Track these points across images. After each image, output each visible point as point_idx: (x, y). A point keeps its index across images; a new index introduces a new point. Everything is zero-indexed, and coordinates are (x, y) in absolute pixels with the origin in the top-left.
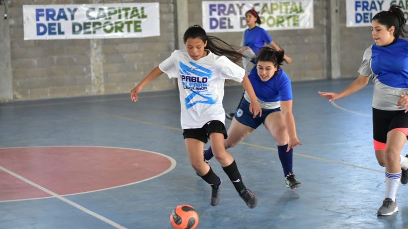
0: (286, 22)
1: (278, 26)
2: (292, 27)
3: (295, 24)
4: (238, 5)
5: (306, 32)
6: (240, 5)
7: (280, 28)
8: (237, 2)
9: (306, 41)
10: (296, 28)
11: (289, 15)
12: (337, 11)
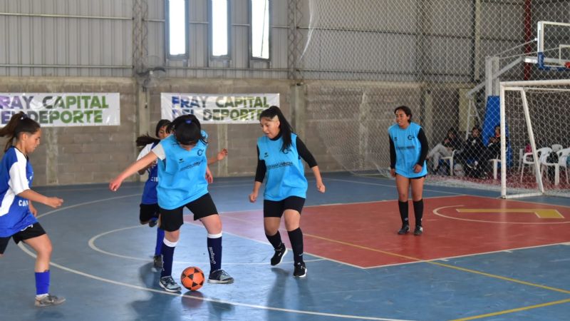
0: (84, 118)
1: (75, 122)
2: (92, 123)
3: (96, 120)
4: (25, 98)
5: (111, 130)
6: (28, 97)
7: (78, 124)
8: (24, 94)
9: (111, 139)
10: (97, 124)
11: (89, 109)
12: (146, 107)
